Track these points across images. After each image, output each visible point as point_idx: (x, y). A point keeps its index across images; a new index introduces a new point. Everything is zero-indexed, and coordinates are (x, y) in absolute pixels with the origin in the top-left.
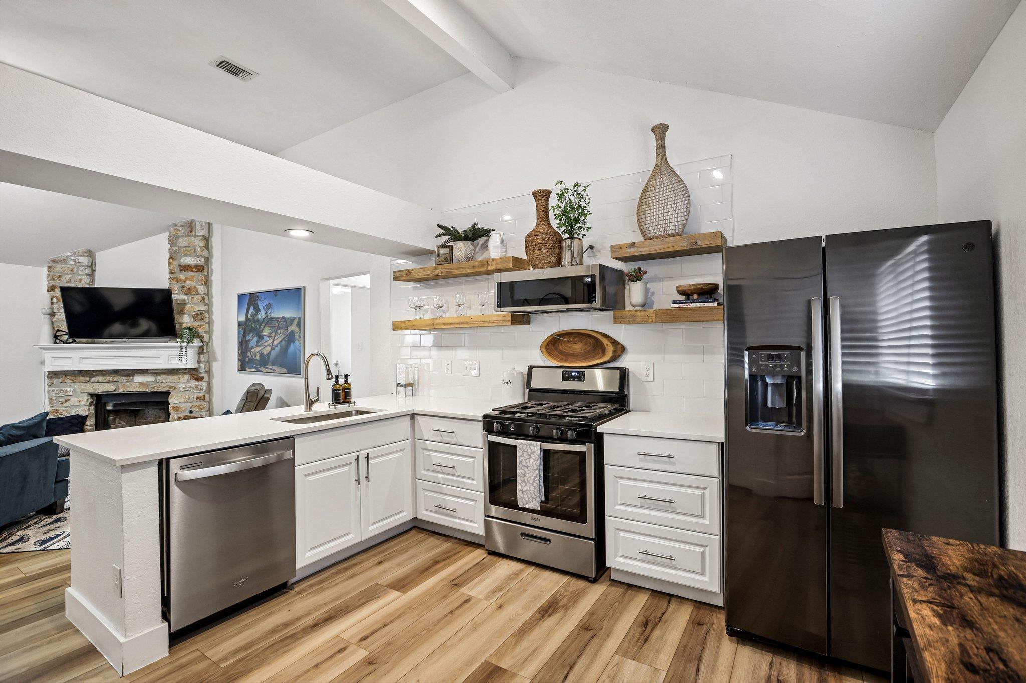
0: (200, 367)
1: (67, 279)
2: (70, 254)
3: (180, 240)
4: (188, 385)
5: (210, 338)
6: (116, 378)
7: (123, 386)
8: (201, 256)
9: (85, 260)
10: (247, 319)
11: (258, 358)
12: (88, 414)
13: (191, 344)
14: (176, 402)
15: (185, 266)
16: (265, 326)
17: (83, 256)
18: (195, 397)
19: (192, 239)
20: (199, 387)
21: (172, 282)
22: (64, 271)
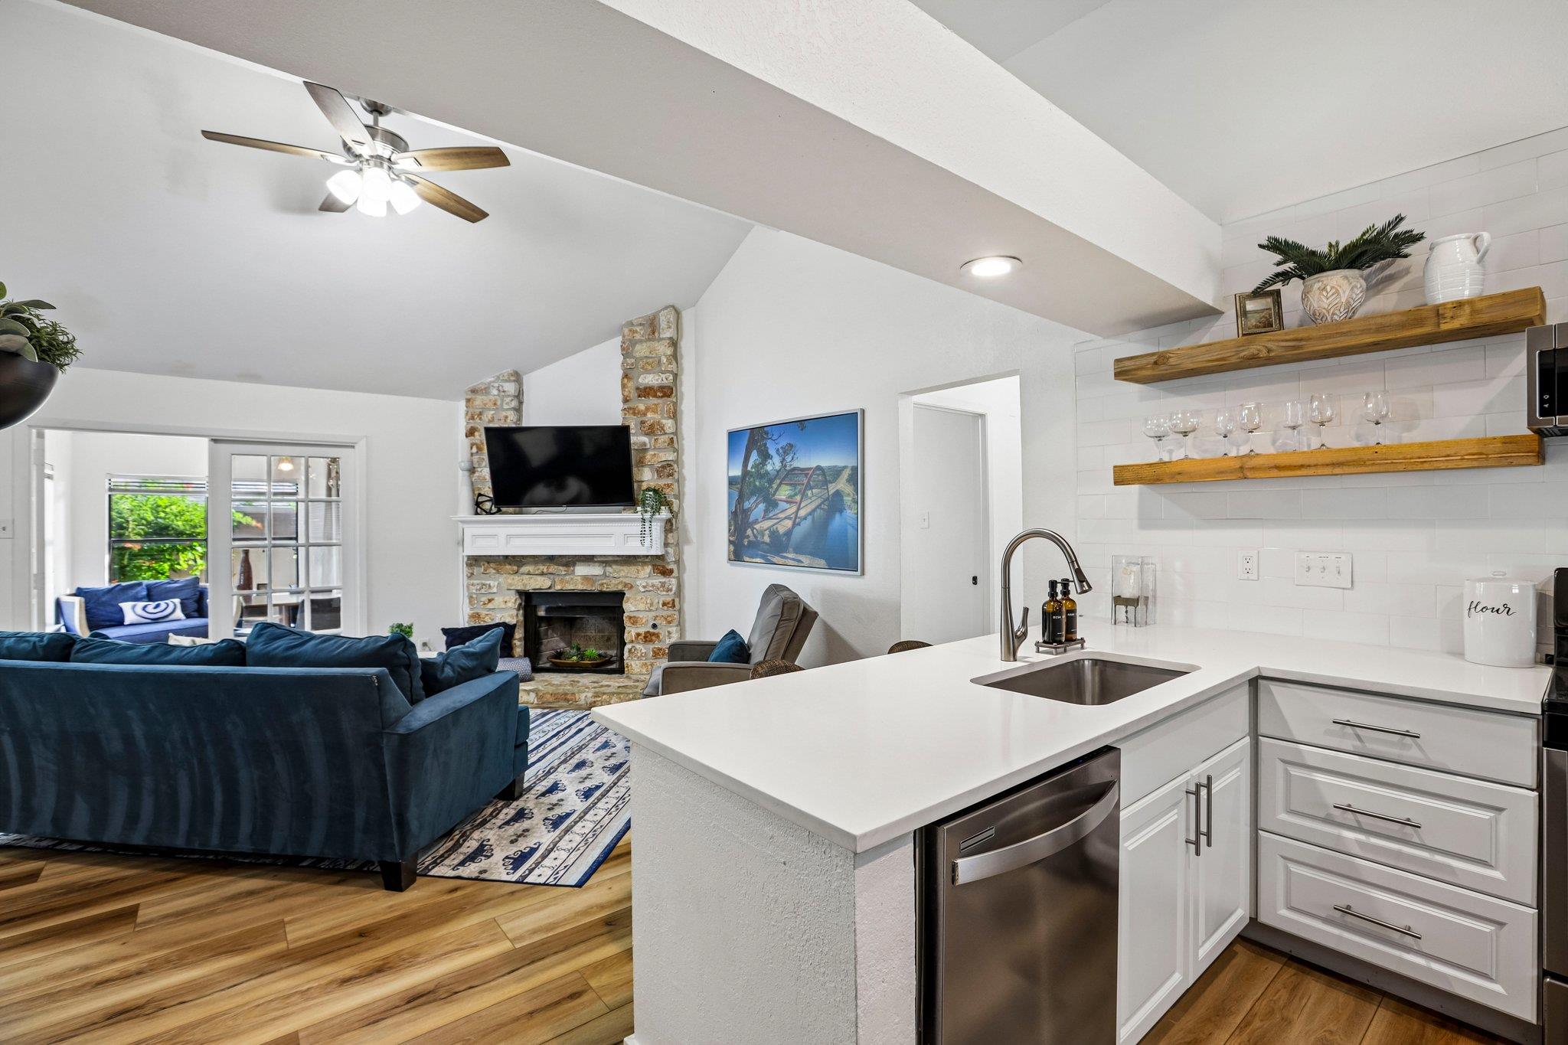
0: (667, 552)
1: (490, 417)
2: (493, 379)
3: (638, 347)
4: (650, 582)
5: (680, 506)
6: (553, 568)
7: (562, 581)
8: (669, 372)
9: (510, 388)
10: (745, 473)
11: (767, 539)
12: (517, 621)
13: (657, 516)
14: (633, 609)
15: (646, 388)
16: (781, 484)
17: (508, 381)
18: (661, 602)
19: (656, 344)
20: (666, 586)
21: (627, 416)
22: (485, 404)
